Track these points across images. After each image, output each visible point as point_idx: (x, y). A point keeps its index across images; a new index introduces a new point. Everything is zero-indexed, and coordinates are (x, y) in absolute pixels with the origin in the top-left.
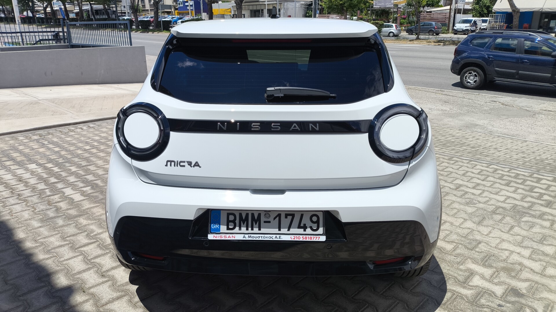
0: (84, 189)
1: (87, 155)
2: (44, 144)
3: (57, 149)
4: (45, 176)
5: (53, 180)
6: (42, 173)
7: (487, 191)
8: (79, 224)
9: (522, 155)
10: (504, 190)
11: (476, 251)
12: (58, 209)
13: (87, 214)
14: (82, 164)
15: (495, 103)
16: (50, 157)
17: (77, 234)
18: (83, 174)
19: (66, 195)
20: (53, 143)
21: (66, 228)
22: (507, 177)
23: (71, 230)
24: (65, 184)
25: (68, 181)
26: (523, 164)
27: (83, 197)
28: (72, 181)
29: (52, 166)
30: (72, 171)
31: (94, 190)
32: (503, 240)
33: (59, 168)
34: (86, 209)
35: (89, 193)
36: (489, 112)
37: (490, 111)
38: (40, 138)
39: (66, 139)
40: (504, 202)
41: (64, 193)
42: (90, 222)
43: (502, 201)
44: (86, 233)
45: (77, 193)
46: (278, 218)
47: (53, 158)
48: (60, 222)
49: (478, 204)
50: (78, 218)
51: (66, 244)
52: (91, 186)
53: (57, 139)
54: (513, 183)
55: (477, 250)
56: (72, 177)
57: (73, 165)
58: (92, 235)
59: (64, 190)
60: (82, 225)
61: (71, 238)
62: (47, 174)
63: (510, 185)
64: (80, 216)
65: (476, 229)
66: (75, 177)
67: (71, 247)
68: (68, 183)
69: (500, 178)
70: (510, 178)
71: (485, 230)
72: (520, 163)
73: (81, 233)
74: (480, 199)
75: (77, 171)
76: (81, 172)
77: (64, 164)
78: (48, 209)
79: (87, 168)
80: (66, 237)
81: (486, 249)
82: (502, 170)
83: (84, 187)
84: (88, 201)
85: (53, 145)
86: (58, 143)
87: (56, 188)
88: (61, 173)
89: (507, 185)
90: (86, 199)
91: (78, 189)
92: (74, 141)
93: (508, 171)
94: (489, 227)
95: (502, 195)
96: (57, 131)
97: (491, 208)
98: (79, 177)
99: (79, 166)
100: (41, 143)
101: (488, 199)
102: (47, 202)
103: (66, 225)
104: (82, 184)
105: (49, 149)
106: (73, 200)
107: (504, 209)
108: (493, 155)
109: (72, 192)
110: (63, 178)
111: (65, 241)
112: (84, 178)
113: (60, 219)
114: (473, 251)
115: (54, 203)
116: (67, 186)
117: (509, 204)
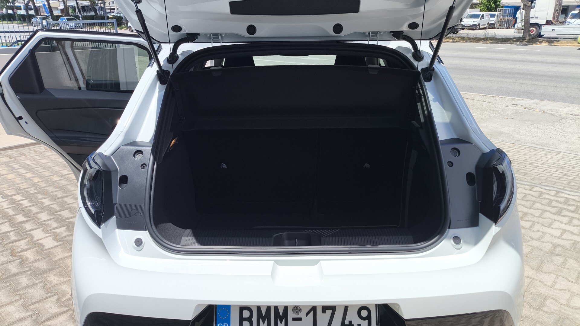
0: (58, 231)
1: (64, 182)
2: (14, 169)
3: (29, 175)
4: (11, 212)
5: (20, 218)
6: (8, 208)
7: (538, 223)
8: (48, 283)
9: (562, 172)
10: (557, 221)
11: (545, 312)
12: (23, 261)
13: (60, 267)
14: (57, 195)
15: (517, 106)
16: (20, 185)
17: (45, 299)
18: (58, 209)
19: (35, 239)
20: (25, 167)
21: (30, 291)
22: (555, 202)
23: (37, 293)
24: (35, 224)
25: (39, 219)
26: (568, 185)
27: (55, 242)
28: (44, 219)
29: (21, 198)
30: (45, 205)
31: (70, 232)
32: (573, 293)
33: (29, 201)
34: (58, 260)
35: (63, 237)
36: (513, 118)
37: (513, 116)
38: (9, 160)
39: (41, 161)
40: (560, 237)
41: (33, 237)
42: (62, 279)
43: (558, 236)
44: (56, 297)
45: (49, 236)
46: (312, 313)
47: (23, 187)
48: (24, 280)
49: (531, 242)
50: (48, 275)
51: (29, 316)
52: (66, 226)
53: (31, 161)
54: (564, 210)
55: (545, 309)
56: (44, 214)
57: (46, 196)
58: (64, 299)
59: (32, 232)
60: (52, 285)
61: (37, 305)
62: (13, 210)
63: (563, 214)
64: (50, 270)
65: (536, 278)
66: (48, 214)
67: (35, 320)
68: (39, 223)
69: (549, 205)
70: (560, 204)
71: (548, 279)
72: (565, 182)
73: (50, 297)
74: (532, 234)
75: (51, 205)
76: (55, 207)
77: (36, 195)
78: (11, 262)
79: (63, 201)
80: (30, 305)
81: (555, 308)
82: (548, 194)
83: (58, 227)
84: (61, 248)
85: (25, 169)
86: (31, 166)
87: (24, 229)
88: (31, 208)
89: (559, 213)
90: (59, 245)
91: (50, 230)
92: (50, 164)
93: (555, 195)
94: (552, 275)
95: (556, 228)
96: (31, 150)
97: (548, 247)
98: (52, 213)
99: (54, 198)
100: (11, 166)
101: (541, 234)
102: (9, 251)
103: (31, 285)
104: (55, 223)
105: (20, 175)
106: (43, 246)
107: (563, 248)
108: (531, 173)
109: (42, 235)
110: (33, 216)
111: (28, 311)
112: (58, 215)
113: (25, 276)
114: (540, 312)
115: (19, 252)
116: (37, 227)
117: (568, 240)
